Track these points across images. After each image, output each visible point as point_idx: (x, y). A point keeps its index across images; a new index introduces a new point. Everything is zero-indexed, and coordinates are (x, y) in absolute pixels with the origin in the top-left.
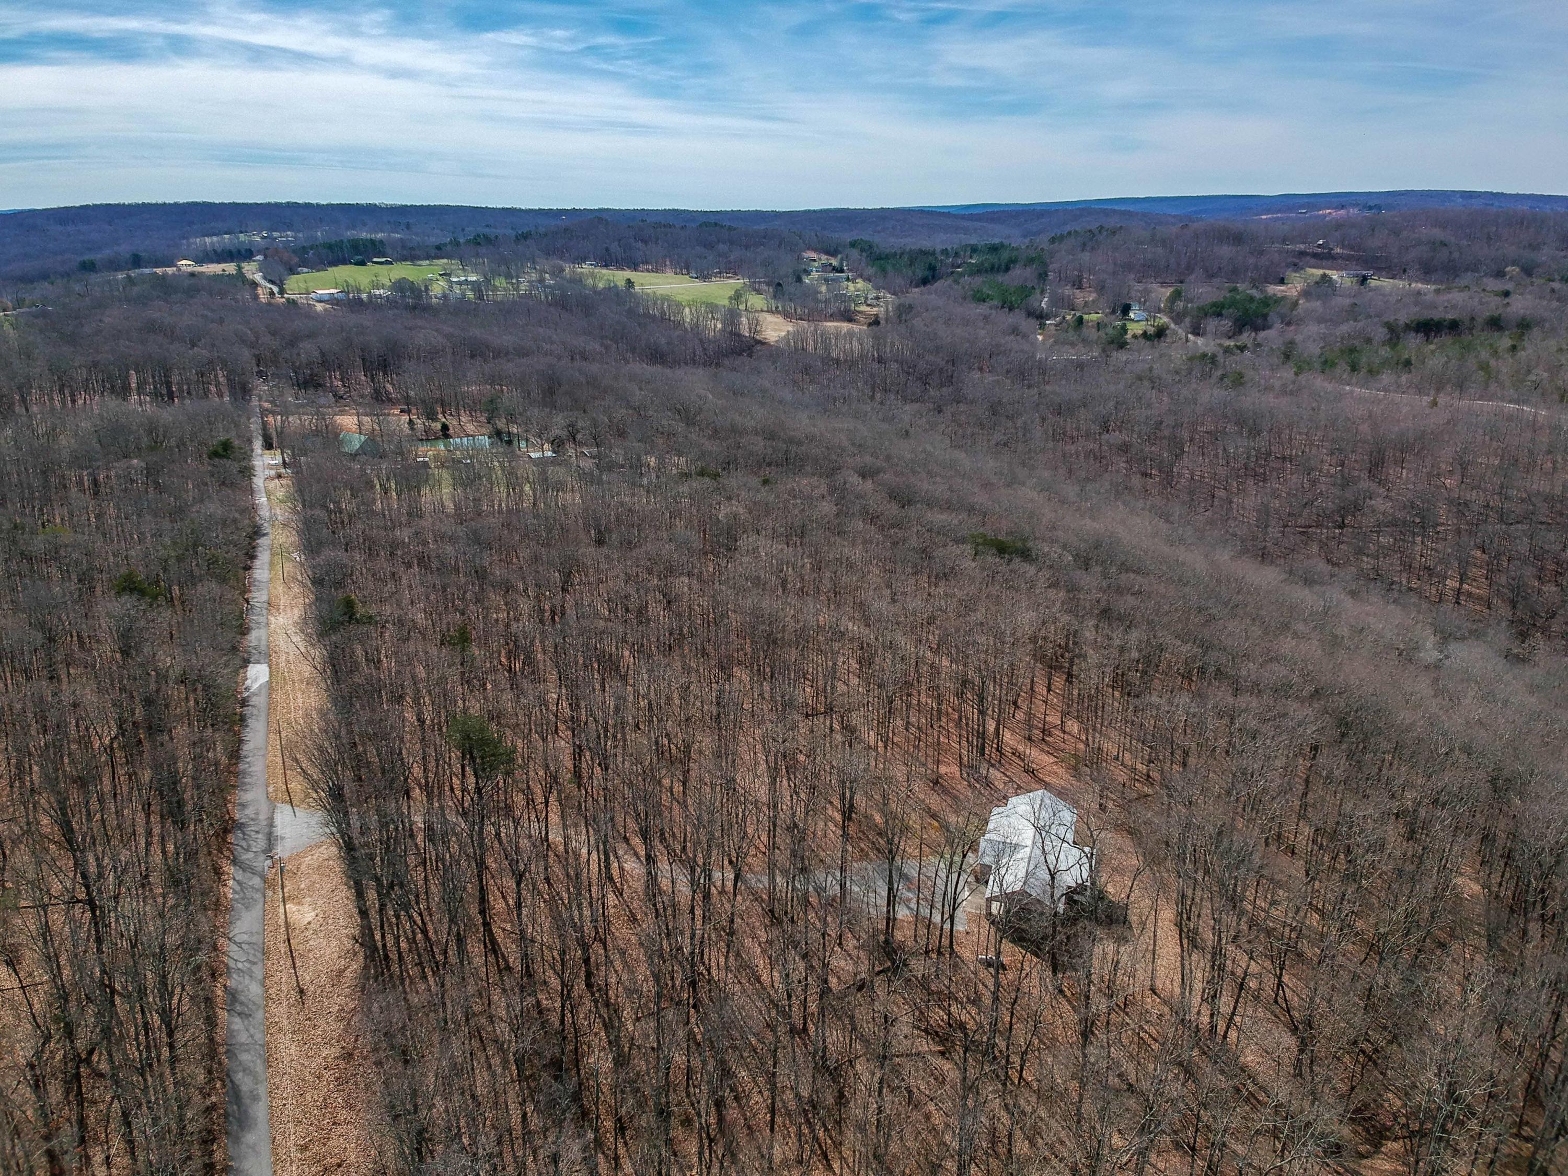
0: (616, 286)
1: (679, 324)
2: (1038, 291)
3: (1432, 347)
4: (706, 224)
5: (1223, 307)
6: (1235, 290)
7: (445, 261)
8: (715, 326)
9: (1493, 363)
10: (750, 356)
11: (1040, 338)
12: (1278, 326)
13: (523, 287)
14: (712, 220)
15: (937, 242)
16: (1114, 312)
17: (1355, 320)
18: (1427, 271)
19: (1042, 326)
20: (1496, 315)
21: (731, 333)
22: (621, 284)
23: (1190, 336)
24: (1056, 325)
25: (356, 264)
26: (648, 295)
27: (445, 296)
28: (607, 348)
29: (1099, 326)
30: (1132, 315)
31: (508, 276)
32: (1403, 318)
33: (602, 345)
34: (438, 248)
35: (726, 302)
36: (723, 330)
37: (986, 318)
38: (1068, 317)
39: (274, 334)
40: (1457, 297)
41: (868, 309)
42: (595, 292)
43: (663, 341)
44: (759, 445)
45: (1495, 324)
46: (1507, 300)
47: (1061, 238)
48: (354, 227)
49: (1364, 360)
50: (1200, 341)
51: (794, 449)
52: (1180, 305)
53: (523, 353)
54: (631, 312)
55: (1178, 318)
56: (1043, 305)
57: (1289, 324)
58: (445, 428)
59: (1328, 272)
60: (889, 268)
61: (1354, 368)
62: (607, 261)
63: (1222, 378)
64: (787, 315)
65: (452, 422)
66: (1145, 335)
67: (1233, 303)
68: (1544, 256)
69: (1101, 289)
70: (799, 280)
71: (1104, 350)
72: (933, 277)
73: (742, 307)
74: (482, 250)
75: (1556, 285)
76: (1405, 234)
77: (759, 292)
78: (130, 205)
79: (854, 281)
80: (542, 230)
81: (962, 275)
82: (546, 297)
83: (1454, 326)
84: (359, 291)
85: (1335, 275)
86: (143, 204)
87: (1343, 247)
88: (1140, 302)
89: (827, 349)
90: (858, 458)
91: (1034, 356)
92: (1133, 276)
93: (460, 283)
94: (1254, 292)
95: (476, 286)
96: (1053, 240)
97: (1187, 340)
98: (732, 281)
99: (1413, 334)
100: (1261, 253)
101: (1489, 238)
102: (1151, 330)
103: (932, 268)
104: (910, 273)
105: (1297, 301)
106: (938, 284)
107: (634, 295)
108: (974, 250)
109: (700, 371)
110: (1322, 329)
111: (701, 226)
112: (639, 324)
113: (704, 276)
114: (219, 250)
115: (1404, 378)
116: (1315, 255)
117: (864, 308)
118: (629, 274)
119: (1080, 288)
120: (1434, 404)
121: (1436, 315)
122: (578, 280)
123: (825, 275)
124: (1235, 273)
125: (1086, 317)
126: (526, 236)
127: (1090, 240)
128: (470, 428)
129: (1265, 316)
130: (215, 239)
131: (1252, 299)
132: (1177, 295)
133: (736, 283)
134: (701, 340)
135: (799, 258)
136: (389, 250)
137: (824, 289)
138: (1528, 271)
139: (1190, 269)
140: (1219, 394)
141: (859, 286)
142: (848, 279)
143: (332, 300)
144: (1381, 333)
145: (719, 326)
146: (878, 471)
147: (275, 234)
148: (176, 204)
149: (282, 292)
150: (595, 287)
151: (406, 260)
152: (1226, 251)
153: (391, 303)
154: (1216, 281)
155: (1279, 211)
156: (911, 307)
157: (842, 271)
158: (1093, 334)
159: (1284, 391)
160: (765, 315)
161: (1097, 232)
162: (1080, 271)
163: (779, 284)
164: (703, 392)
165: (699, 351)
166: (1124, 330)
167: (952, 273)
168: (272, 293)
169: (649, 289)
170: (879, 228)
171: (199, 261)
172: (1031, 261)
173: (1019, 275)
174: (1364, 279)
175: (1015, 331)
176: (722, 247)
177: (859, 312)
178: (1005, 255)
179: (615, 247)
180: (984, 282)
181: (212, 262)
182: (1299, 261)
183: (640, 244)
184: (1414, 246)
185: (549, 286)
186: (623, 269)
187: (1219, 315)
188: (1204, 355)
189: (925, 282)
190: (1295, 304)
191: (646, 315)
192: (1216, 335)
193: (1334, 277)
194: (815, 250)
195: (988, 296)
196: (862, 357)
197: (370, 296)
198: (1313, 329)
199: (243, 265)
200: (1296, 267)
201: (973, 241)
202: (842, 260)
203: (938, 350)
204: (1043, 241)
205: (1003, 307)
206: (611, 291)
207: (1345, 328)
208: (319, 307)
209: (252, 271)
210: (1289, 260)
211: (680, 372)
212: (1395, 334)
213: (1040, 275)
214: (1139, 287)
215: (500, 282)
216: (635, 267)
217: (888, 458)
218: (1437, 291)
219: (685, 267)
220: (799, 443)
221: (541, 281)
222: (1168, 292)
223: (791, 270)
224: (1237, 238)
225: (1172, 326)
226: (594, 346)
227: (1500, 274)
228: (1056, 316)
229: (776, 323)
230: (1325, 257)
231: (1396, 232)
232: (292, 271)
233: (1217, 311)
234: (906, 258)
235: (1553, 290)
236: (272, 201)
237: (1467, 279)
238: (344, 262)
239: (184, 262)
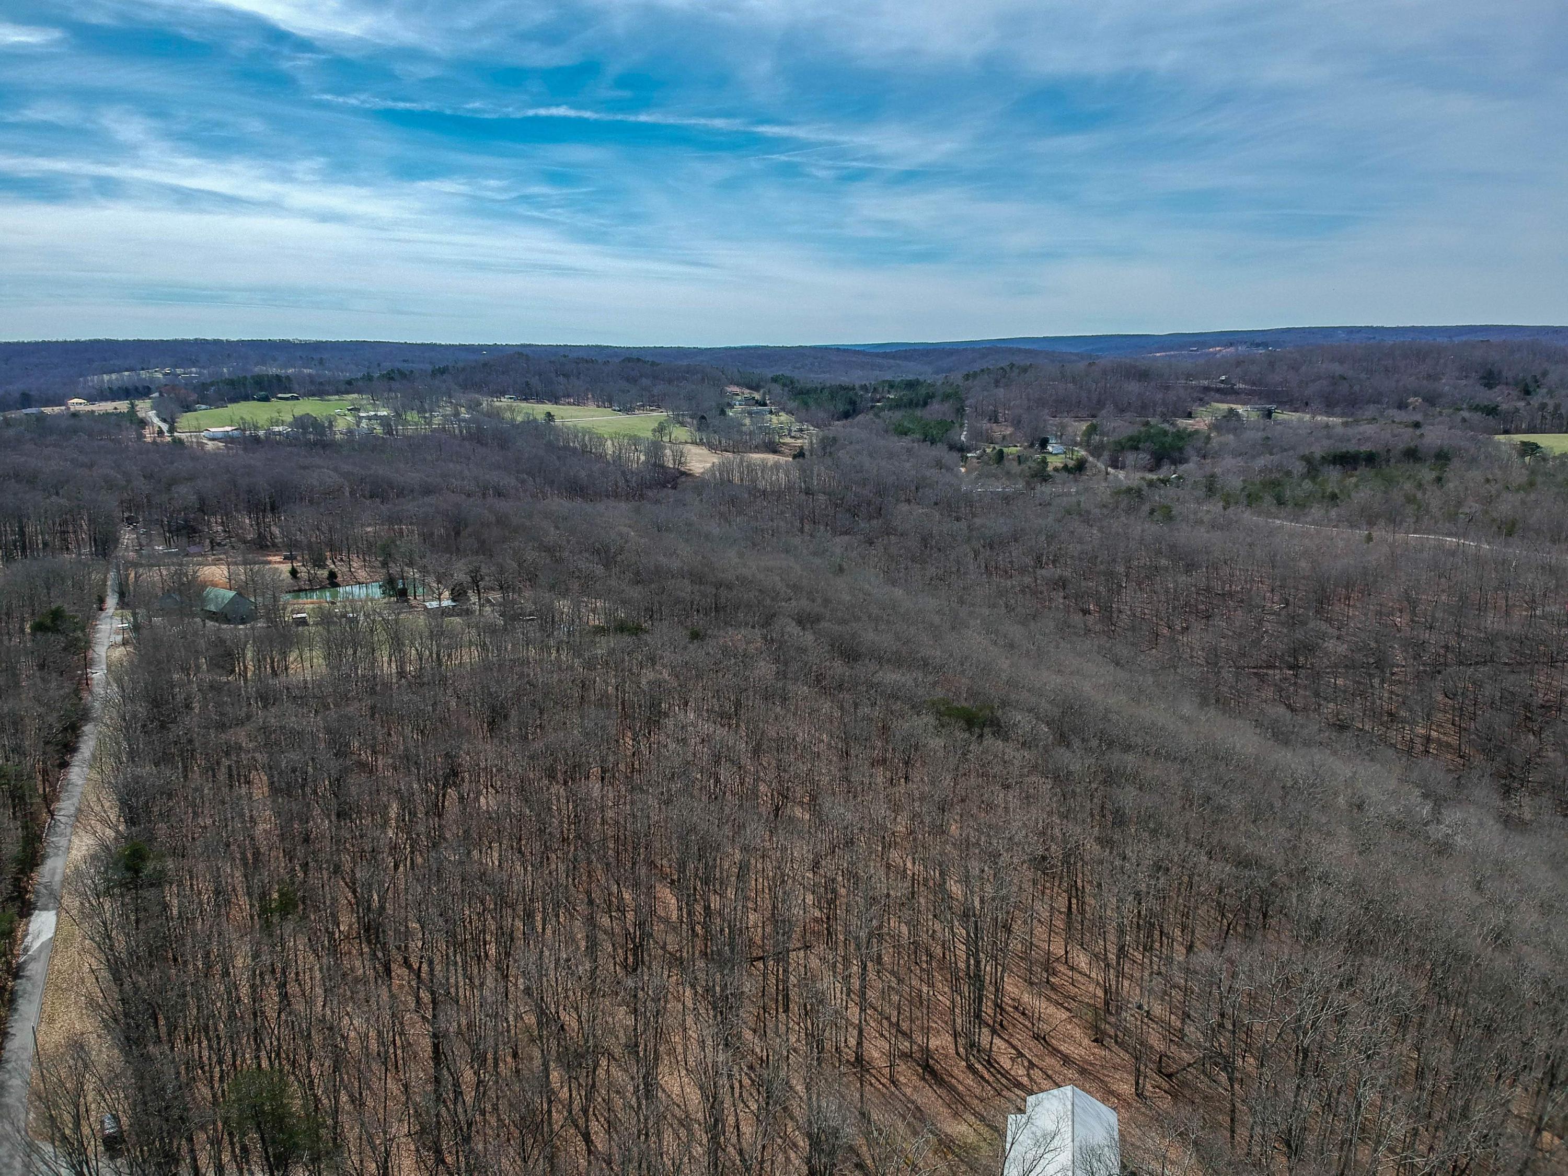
0: (535, 420)
1: (601, 457)
2: (957, 425)
3: (1354, 480)
4: (629, 360)
5: (1139, 442)
6: (1147, 424)
7: (356, 396)
8: (639, 458)
9: (1419, 495)
10: (674, 487)
11: (963, 470)
12: (1195, 459)
13: (436, 421)
14: (635, 356)
15: (856, 378)
16: (1032, 445)
17: (1271, 454)
18: (1330, 405)
19: (965, 459)
20: (1412, 445)
21: (655, 465)
22: (541, 417)
23: (1109, 469)
24: (978, 458)
25: (259, 400)
26: (568, 428)
27: (350, 432)
28: (523, 482)
29: (1020, 459)
30: (1050, 449)
31: (421, 411)
32: (1318, 451)
33: (517, 478)
34: (349, 383)
35: (649, 435)
36: (647, 462)
37: (909, 450)
38: (988, 451)
39: (148, 477)
40: (1368, 429)
41: (793, 441)
42: (513, 426)
43: (583, 474)
44: (685, 589)
45: (1412, 454)
46: (1418, 432)
47: (975, 375)
48: (264, 363)
49: (1288, 493)
50: (1121, 475)
51: (723, 592)
52: (1096, 438)
53: (428, 491)
54: (550, 446)
55: (1096, 451)
56: (963, 438)
57: (1204, 457)
58: (332, 575)
59: (1234, 406)
60: (811, 402)
61: (1280, 502)
62: (527, 394)
63: (1152, 512)
64: (711, 447)
65: (340, 569)
66: (1066, 468)
67: (1149, 437)
68: (1445, 385)
69: (1017, 423)
70: (723, 412)
71: (1028, 483)
72: (854, 411)
73: (666, 439)
74: (395, 385)
75: (1466, 414)
76: (1304, 368)
77: (683, 424)
78: (29, 343)
79: (777, 414)
80: (461, 365)
81: (882, 409)
82: (461, 432)
83: (1370, 459)
84: (256, 428)
85: (1240, 409)
86: (43, 342)
87: (1245, 382)
88: (1056, 436)
89: (754, 481)
90: (793, 603)
91: (959, 490)
92: (1046, 411)
93: (369, 418)
94: (1166, 426)
95: (384, 422)
96: (967, 377)
97: (1107, 473)
98: (655, 414)
99: (1331, 467)
100: (1167, 388)
101: (1387, 370)
102: (1071, 464)
103: (852, 403)
104: (832, 408)
105: (1209, 435)
106: (860, 418)
107: (554, 428)
108: (892, 386)
109: (623, 505)
110: (1240, 462)
111: (623, 361)
112: (559, 458)
113: (628, 410)
114: (115, 388)
115: (1333, 513)
116: (1218, 390)
117: (788, 440)
118: (549, 407)
119: (996, 422)
120: (1369, 538)
121: (1352, 447)
122: (495, 414)
123: (748, 408)
124: (1144, 408)
125: (1005, 450)
126: (443, 371)
127: (1002, 377)
128: (362, 574)
129: (1181, 450)
130: (114, 376)
131: (1165, 433)
132: (1092, 429)
133: (660, 415)
134: (623, 473)
135: (722, 393)
136: (296, 386)
137: (747, 421)
138: (1431, 400)
139: (1101, 404)
140: (1152, 529)
141: (782, 418)
142: (771, 412)
143: (227, 439)
144: (1299, 468)
145: (643, 458)
146: (818, 619)
147: (178, 371)
148: (77, 342)
149: (172, 430)
150: (513, 420)
151: (314, 395)
152: (1133, 387)
153: (290, 441)
154: (1128, 415)
155: (1172, 349)
156: (835, 439)
157: (765, 405)
158: (1015, 468)
159: (1214, 526)
160: (689, 446)
161: (1008, 369)
162: (995, 406)
163: (703, 417)
164: (625, 530)
165: (622, 483)
166: (1044, 462)
167: (872, 407)
168: (161, 432)
169: (570, 422)
170: (798, 365)
171: (91, 399)
172: (946, 397)
173: (937, 410)
174: (1269, 414)
175: (939, 465)
176: (645, 382)
177: (784, 444)
178: (923, 391)
179: (535, 381)
180: (903, 416)
181: (106, 400)
182: (1205, 395)
183: (561, 378)
184: (1313, 381)
185: (464, 420)
186: (543, 403)
187: (1136, 449)
188: (1129, 490)
189: (846, 415)
190: (1208, 438)
191: (566, 448)
192: (1135, 468)
193: (1240, 411)
194: (738, 385)
195: (909, 430)
196: (790, 488)
197: (269, 433)
198: (1229, 462)
199: (137, 402)
200: (1202, 402)
201: (889, 377)
202: (764, 394)
203: (864, 483)
204: (957, 377)
205: (925, 440)
206: (530, 424)
207: (1261, 462)
208: (210, 445)
209: (145, 409)
210: (1195, 395)
211: (601, 507)
212: (1313, 467)
213: (958, 410)
214: (1052, 421)
215: (412, 416)
216: (555, 400)
217: (826, 601)
218: (1345, 424)
219: (607, 400)
220: (730, 587)
221: (457, 414)
222: (1084, 426)
223: (714, 404)
224: (1143, 375)
225: (1091, 459)
226: (508, 481)
227: (1402, 406)
228: (976, 449)
229: (700, 454)
230: (1228, 392)
231: (1295, 367)
232: (188, 408)
233: (1134, 444)
234: (826, 393)
235: (1464, 420)
236: (179, 338)
237: (1371, 410)
238: (246, 398)
239: (76, 400)
